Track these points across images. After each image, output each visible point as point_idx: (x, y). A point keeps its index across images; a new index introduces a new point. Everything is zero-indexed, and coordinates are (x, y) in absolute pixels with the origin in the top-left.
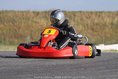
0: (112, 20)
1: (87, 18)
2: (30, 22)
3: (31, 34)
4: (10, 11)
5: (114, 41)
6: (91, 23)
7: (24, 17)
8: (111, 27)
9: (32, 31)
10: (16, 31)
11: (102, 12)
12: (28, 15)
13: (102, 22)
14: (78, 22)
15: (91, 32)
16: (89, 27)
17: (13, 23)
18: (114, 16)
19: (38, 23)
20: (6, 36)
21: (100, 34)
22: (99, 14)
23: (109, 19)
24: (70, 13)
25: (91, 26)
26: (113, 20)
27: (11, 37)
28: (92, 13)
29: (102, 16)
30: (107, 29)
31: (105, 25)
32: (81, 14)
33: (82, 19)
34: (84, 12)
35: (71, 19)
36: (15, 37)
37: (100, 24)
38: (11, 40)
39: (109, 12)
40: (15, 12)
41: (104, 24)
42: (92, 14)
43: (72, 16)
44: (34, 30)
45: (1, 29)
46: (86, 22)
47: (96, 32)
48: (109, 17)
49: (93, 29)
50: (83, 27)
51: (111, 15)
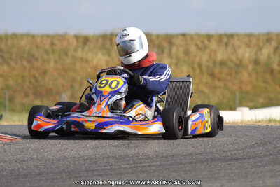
0: (256, 53)
1: (200, 49)
2: (69, 60)
3: (72, 87)
4: (22, 36)
5: (261, 100)
6: (207, 61)
7: (55, 48)
8: (254, 70)
9: (74, 80)
10: (37, 81)
11: (232, 36)
12: (65, 44)
13: (234, 58)
14: (178, 59)
15: (209, 80)
16: (204, 69)
17: (29, 62)
18: (261, 43)
19: (87, 61)
20: (15, 92)
21: (230, 85)
22: (226, 39)
23: (248, 50)
24: (160, 38)
25: (208, 67)
26: (259, 53)
27: (26, 95)
28: (209, 37)
29: (233, 45)
30: (246, 74)
31: (240, 65)
32: (186, 41)
33: (187, 53)
34: (192, 37)
35: (163, 51)
36: (35, 94)
37: (229, 63)
38: (26, 101)
39: (250, 36)
40: (33, 36)
41: (238, 62)
42: (209, 41)
43: (165, 45)
44: (79, 78)
45: (2, 76)
46: (197, 60)
47: (219, 80)
48: (248, 46)
49: (212, 75)
50: (191, 70)
51: (254, 41)
